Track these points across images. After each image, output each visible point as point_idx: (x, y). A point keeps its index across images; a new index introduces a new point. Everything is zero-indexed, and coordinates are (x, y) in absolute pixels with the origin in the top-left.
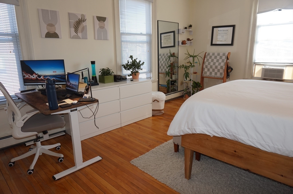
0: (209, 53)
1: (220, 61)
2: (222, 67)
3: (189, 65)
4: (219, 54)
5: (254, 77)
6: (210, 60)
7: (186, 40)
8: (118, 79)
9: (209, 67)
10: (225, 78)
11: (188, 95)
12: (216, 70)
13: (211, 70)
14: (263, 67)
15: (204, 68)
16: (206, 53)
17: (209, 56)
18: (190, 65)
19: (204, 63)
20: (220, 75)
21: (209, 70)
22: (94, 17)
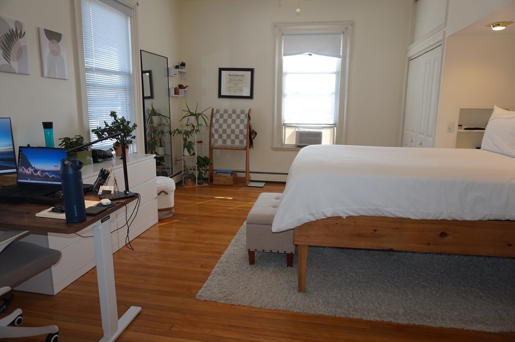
0: (219, 110)
1: (238, 122)
2: (241, 132)
3: (189, 129)
4: (234, 112)
5: (285, 144)
6: (221, 121)
7: (177, 87)
8: (100, 157)
9: (220, 131)
10: (248, 148)
11: (192, 179)
12: (233, 137)
13: (225, 136)
14: (297, 130)
15: (213, 134)
16: (213, 109)
17: (219, 114)
18: (192, 128)
19: (211, 124)
20: (240, 144)
21: (220, 136)
22: (38, 30)
